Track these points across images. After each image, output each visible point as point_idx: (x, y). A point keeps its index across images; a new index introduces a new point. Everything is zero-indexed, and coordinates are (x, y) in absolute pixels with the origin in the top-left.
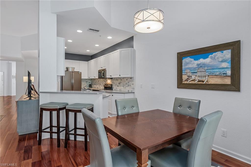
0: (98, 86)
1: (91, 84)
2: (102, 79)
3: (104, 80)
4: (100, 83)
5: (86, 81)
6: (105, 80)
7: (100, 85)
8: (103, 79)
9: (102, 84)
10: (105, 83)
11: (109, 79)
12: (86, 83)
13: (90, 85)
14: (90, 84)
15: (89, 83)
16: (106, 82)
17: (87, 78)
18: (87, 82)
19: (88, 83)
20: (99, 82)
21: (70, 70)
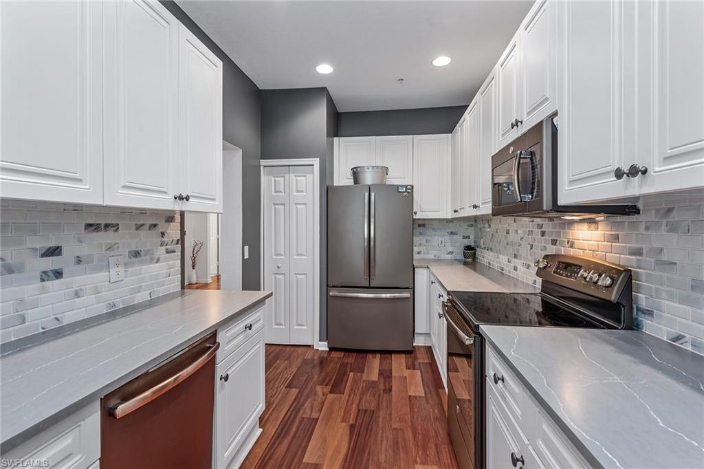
0: (503, 259)
1: (473, 245)
2: (527, 219)
3: (540, 226)
4: (512, 244)
5: (452, 228)
6: (545, 222)
7: (515, 256)
8: (538, 221)
9: (525, 249)
10: (552, 250)
11: (592, 221)
12: (448, 238)
13: (468, 248)
14: (467, 242)
15: (464, 237)
16: (554, 242)
17: (449, 215)
18: (452, 233)
19: (458, 238)
20: (512, 237)
21: (369, 178)
